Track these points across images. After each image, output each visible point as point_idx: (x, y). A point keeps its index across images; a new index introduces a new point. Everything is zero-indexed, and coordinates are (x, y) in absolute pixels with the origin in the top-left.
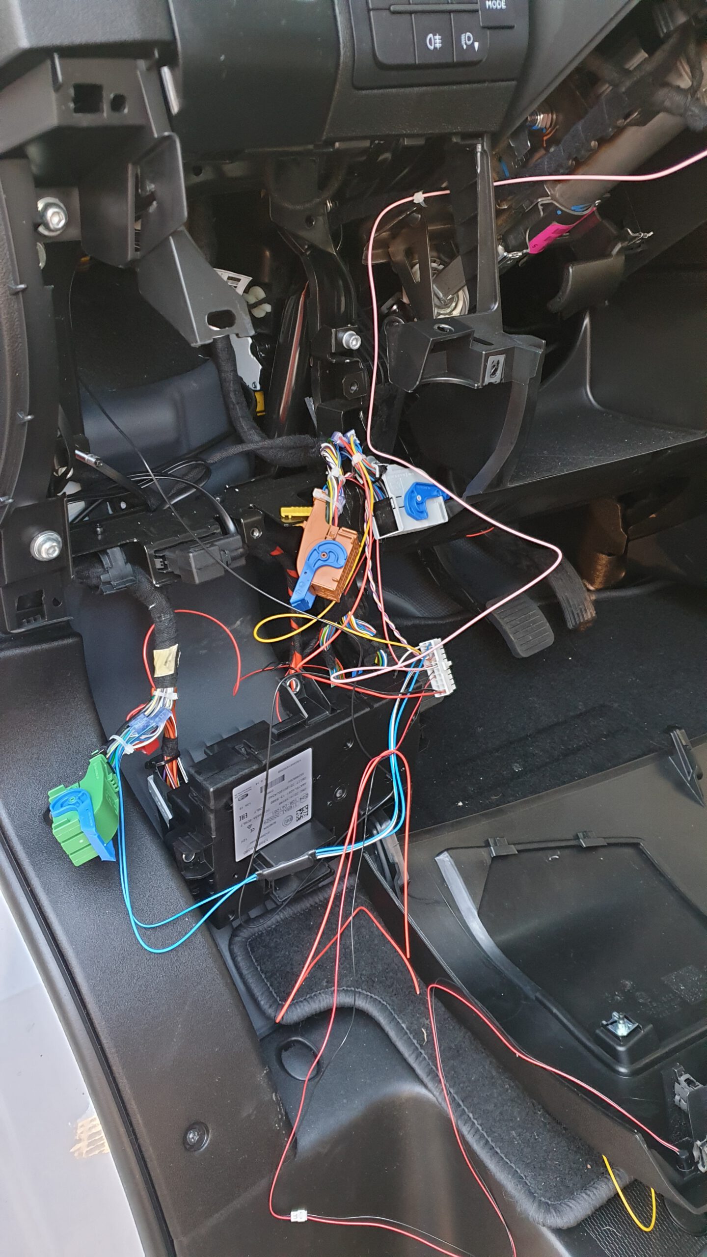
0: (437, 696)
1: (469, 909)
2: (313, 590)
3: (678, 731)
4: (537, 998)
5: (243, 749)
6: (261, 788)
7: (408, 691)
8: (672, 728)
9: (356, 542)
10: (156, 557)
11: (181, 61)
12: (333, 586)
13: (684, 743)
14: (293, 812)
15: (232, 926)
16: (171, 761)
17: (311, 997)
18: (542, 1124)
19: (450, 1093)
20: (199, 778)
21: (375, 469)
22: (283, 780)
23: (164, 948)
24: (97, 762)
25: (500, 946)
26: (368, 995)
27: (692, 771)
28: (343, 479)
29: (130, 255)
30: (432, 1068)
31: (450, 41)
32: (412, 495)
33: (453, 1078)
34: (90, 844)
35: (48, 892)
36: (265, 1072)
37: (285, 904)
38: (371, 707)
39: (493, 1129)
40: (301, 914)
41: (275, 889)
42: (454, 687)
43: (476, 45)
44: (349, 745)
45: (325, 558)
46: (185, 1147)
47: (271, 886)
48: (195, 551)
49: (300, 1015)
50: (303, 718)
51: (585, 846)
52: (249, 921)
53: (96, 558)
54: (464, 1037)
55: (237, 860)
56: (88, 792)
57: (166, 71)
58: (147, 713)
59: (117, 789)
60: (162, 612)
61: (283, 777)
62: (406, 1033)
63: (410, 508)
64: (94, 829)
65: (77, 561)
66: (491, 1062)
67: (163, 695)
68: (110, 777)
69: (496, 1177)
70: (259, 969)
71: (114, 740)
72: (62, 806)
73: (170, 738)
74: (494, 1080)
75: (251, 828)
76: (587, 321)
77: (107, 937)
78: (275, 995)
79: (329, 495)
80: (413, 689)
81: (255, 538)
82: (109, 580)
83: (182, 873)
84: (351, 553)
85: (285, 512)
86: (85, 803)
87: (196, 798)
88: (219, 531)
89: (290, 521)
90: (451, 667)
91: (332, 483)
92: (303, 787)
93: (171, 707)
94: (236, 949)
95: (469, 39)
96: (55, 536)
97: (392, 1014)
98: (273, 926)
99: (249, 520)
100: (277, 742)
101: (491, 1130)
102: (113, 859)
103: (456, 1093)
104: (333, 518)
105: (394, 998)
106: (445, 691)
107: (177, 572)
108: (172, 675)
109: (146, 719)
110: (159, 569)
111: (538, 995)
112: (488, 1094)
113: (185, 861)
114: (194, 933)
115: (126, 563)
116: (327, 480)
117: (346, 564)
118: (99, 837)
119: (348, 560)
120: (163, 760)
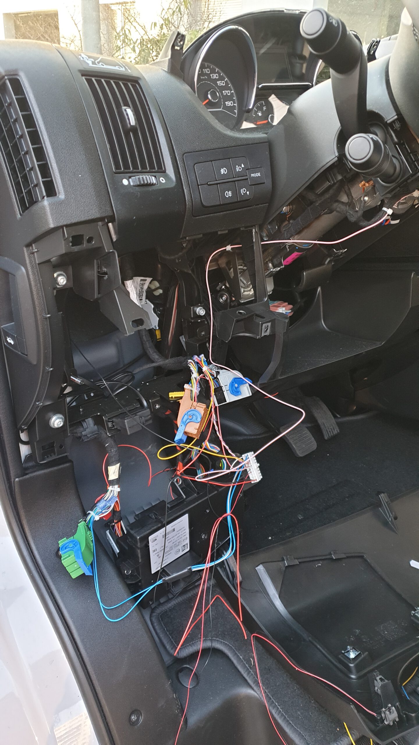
0: (252, 482)
1: (274, 594)
2: (185, 434)
3: (383, 494)
4: (310, 641)
5: (153, 516)
6: (163, 536)
7: (236, 481)
8: (379, 493)
9: (206, 409)
10: (109, 422)
11: (116, 220)
12: (195, 432)
13: (386, 501)
14: (180, 547)
15: (151, 607)
16: (117, 522)
17: (193, 644)
18: (314, 708)
19: (266, 692)
20: (132, 532)
21: (214, 373)
22: (174, 531)
23: (117, 619)
24: (82, 525)
25: (291, 613)
26: (222, 642)
27: (391, 515)
28: (198, 378)
29: (96, 296)
30: (256, 679)
31: (236, 193)
32: (233, 384)
33: (267, 684)
34: (80, 567)
35: (60, 592)
36: (170, 682)
37: (177, 595)
38: (218, 491)
39: (288, 711)
40: (187, 600)
41: (172, 587)
42: (261, 477)
43: (248, 193)
44: (207, 511)
45: (190, 418)
46: (130, 724)
47: (170, 585)
48: (128, 419)
49: (187, 653)
50: (183, 498)
51: (334, 558)
52: (160, 604)
53: (80, 424)
54: (273, 662)
55: (153, 573)
56: (78, 541)
57: (110, 225)
58: (105, 499)
59: (92, 539)
60: (111, 448)
61: (174, 530)
62: (242, 661)
63: (232, 391)
64: (82, 560)
65: (71, 426)
66: (287, 675)
67: (113, 489)
68: (89, 533)
69: (290, 736)
70: (166, 629)
71: (89, 513)
72: (66, 549)
73: (117, 511)
74: (288, 685)
75: (159, 556)
76: (319, 289)
77: (89, 614)
78: (174, 643)
79: (192, 386)
80: (239, 480)
81: (157, 408)
82: (86, 434)
83: (125, 580)
84: (203, 415)
85: (171, 395)
86: (77, 547)
87: (131, 542)
88: (139, 406)
89: (174, 399)
90: (259, 467)
91: (193, 381)
92: (185, 534)
93: (117, 496)
94: (154, 619)
95: (244, 190)
96: (61, 416)
97: (235, 651)
98: (172, 607)
99: (153, 400)
100: (170, 512)
101: (287, 711)
102: (91, 574)
103: (269, 692)
104: (195, 397)
105: (236, 643)
106: (256, 480)
107: (119, 428)
108: (117, 479)
109: (105, 502)
110: (110, 427)
111: (310, 638)
112: (286, 692)
113: (126, 574)
114: (132, 611)
115: (94, 425)
116: (191, 379)
117: (201, 421)
118: (84, 563)
119: (202, 419)
120: (114, 522)
